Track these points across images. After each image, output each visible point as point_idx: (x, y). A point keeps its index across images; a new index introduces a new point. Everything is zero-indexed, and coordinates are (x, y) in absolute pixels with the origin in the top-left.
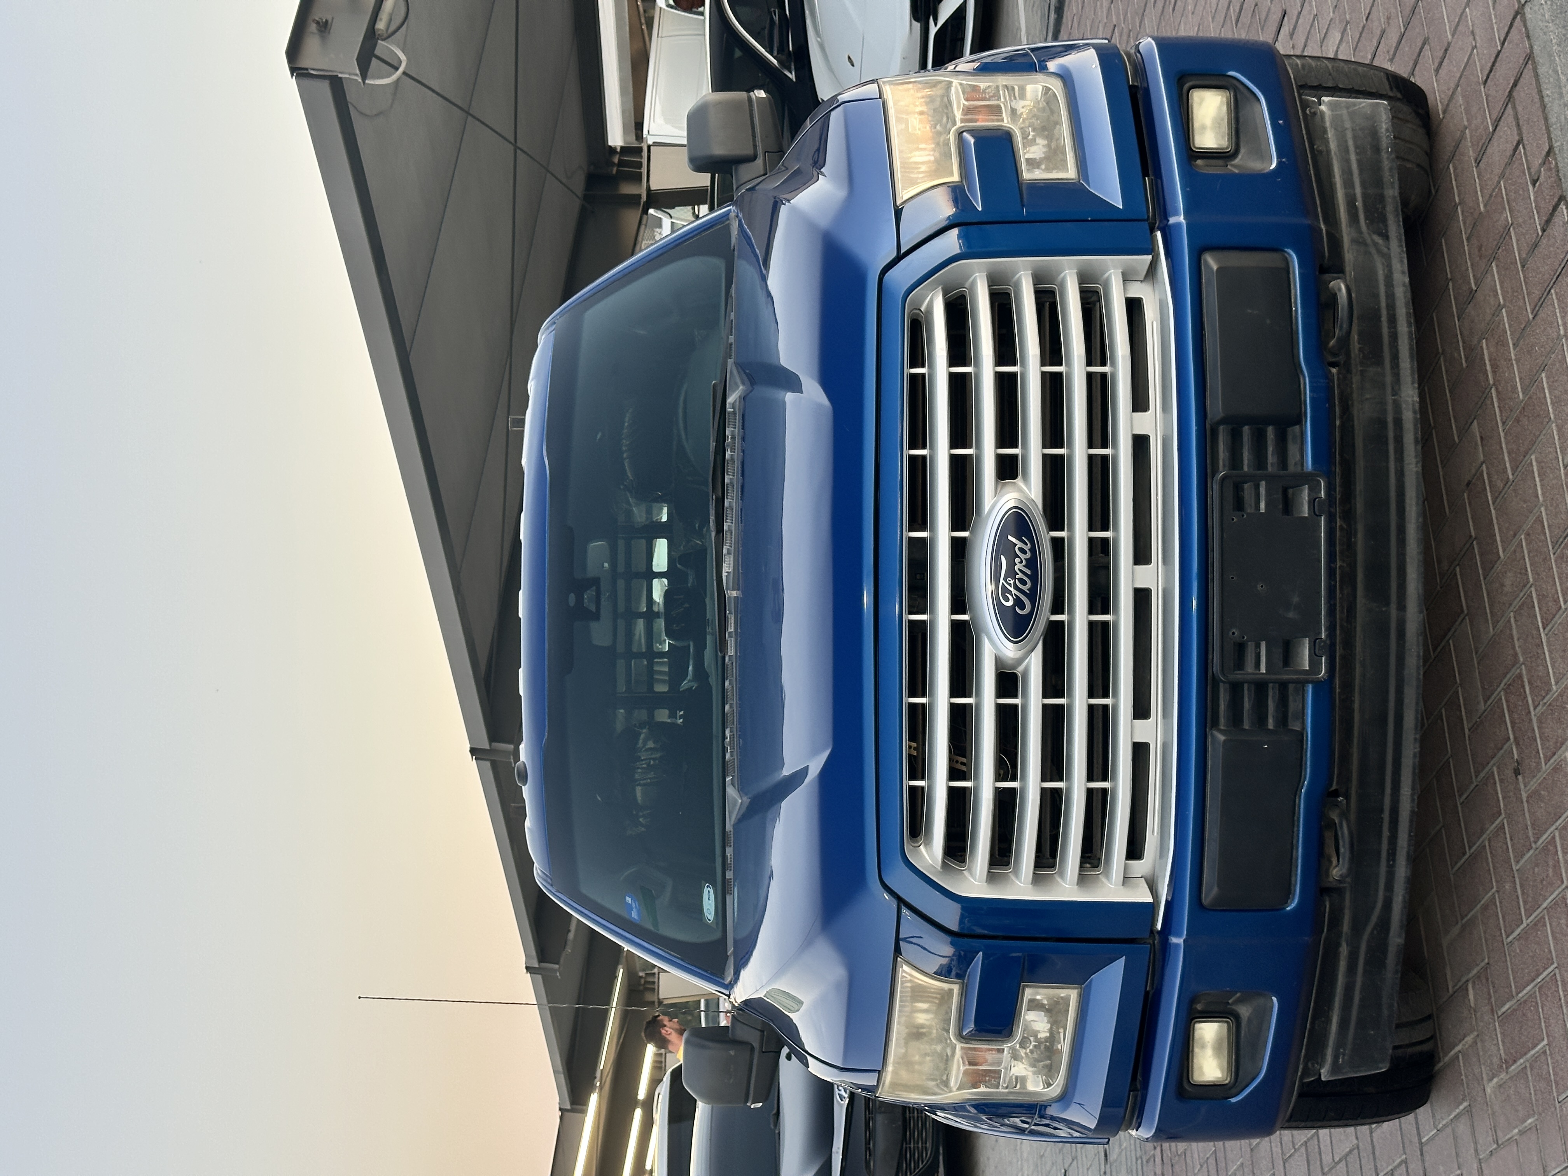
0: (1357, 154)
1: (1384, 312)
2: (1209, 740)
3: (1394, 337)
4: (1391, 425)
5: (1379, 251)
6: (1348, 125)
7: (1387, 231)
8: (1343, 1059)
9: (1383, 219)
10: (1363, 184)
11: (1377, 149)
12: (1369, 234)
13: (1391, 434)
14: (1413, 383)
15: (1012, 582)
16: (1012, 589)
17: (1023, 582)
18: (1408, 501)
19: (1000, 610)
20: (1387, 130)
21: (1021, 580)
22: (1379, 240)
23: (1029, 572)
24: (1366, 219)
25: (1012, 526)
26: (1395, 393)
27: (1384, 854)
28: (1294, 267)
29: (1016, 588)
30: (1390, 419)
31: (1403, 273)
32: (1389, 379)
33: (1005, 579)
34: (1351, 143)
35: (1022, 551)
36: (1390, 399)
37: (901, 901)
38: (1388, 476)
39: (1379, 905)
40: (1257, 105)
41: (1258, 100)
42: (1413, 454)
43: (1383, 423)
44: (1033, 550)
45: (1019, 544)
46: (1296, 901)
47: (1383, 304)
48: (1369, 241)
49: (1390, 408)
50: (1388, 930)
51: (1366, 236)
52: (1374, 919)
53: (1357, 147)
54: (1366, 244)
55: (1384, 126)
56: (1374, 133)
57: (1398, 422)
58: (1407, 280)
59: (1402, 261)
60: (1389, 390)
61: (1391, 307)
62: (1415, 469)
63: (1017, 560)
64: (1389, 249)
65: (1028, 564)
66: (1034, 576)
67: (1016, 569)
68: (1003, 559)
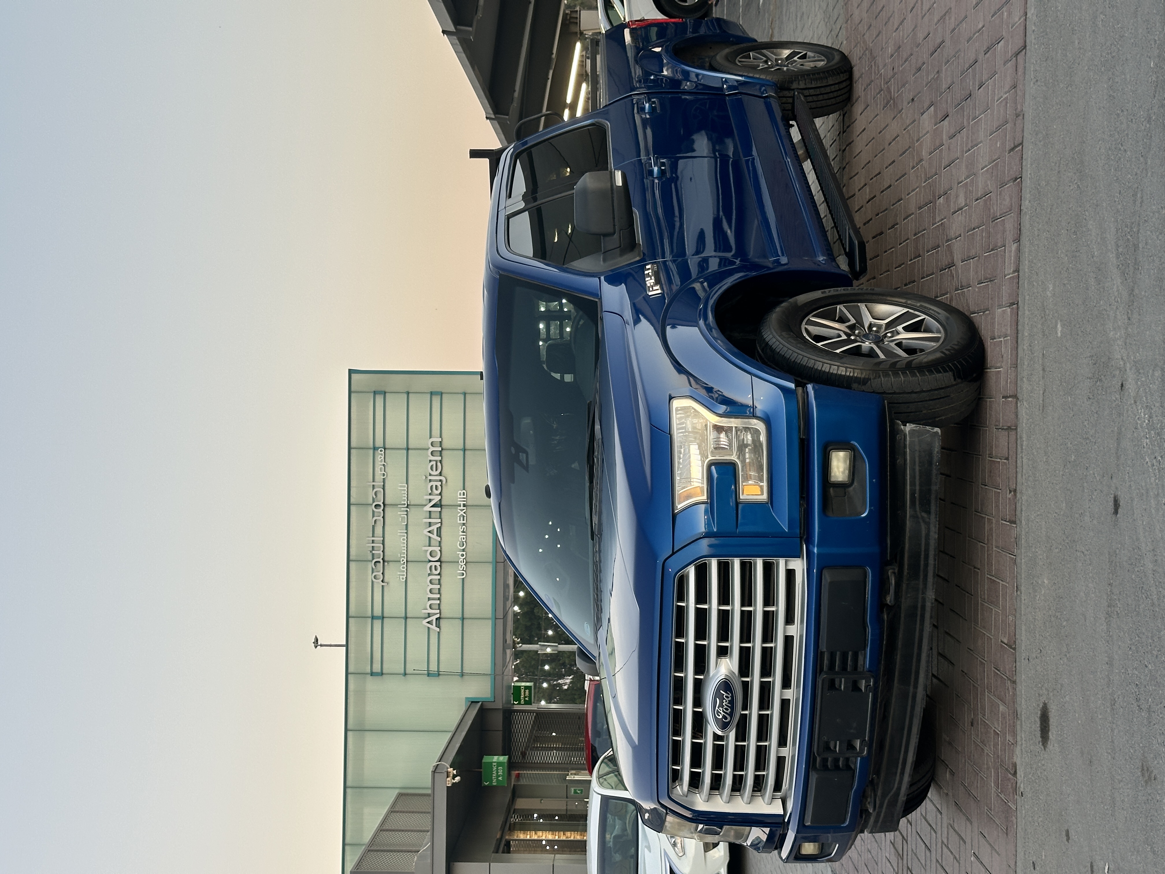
0: (919, 466)
1: (923, 553)
3: (926, 565)
4: (919, 609)
5: (924, 521)
6: (917, 448)
7: (930, 509)
9: (929, 503)
10: (920, 485)
11: (930, 463)
12: (920, 513)
13: (919, 613)
14: (933, 589)
15: (722, 709)
16: (721, 712)
17: (727, 710)
18: (924, 643)
19: (716, 719)
20: (938, 452)
21: (725, 708)
22: (924, 515)
23: (730, 705)
24: (919, 504)
25: (723, 686)
26: (923, 593)
28: (869, 575)
29: (723, 711)
30: (919, 605)
31: (935, 533)
32: (921, 586)
33: (718, 708)
34: (917, 459)
35: (727, 697)
36: (920, 596)
39: (896, 786)
41: (865, 462)
43: (915, 607)
44: (732, 697)
45: (725, 694)
46: (847, 823)
47: (923, 549)
48: (920, 516)
49: (920, 600)
51: (918, 513)
52: (892, 793)
53: (920, 462)
54: (917, 517)
55: (936, 450)
56: (930, 454)
57: (923, 607)
58: (937, 536)
59: (935, 527)
60: (920, 592)
61: (927, 550)
62: (929, 630)
63: (724, 701)
64: (930, 519)
65: (730, 702)
66: (732, 708)
67: (724, 704)
68: (718, 699)
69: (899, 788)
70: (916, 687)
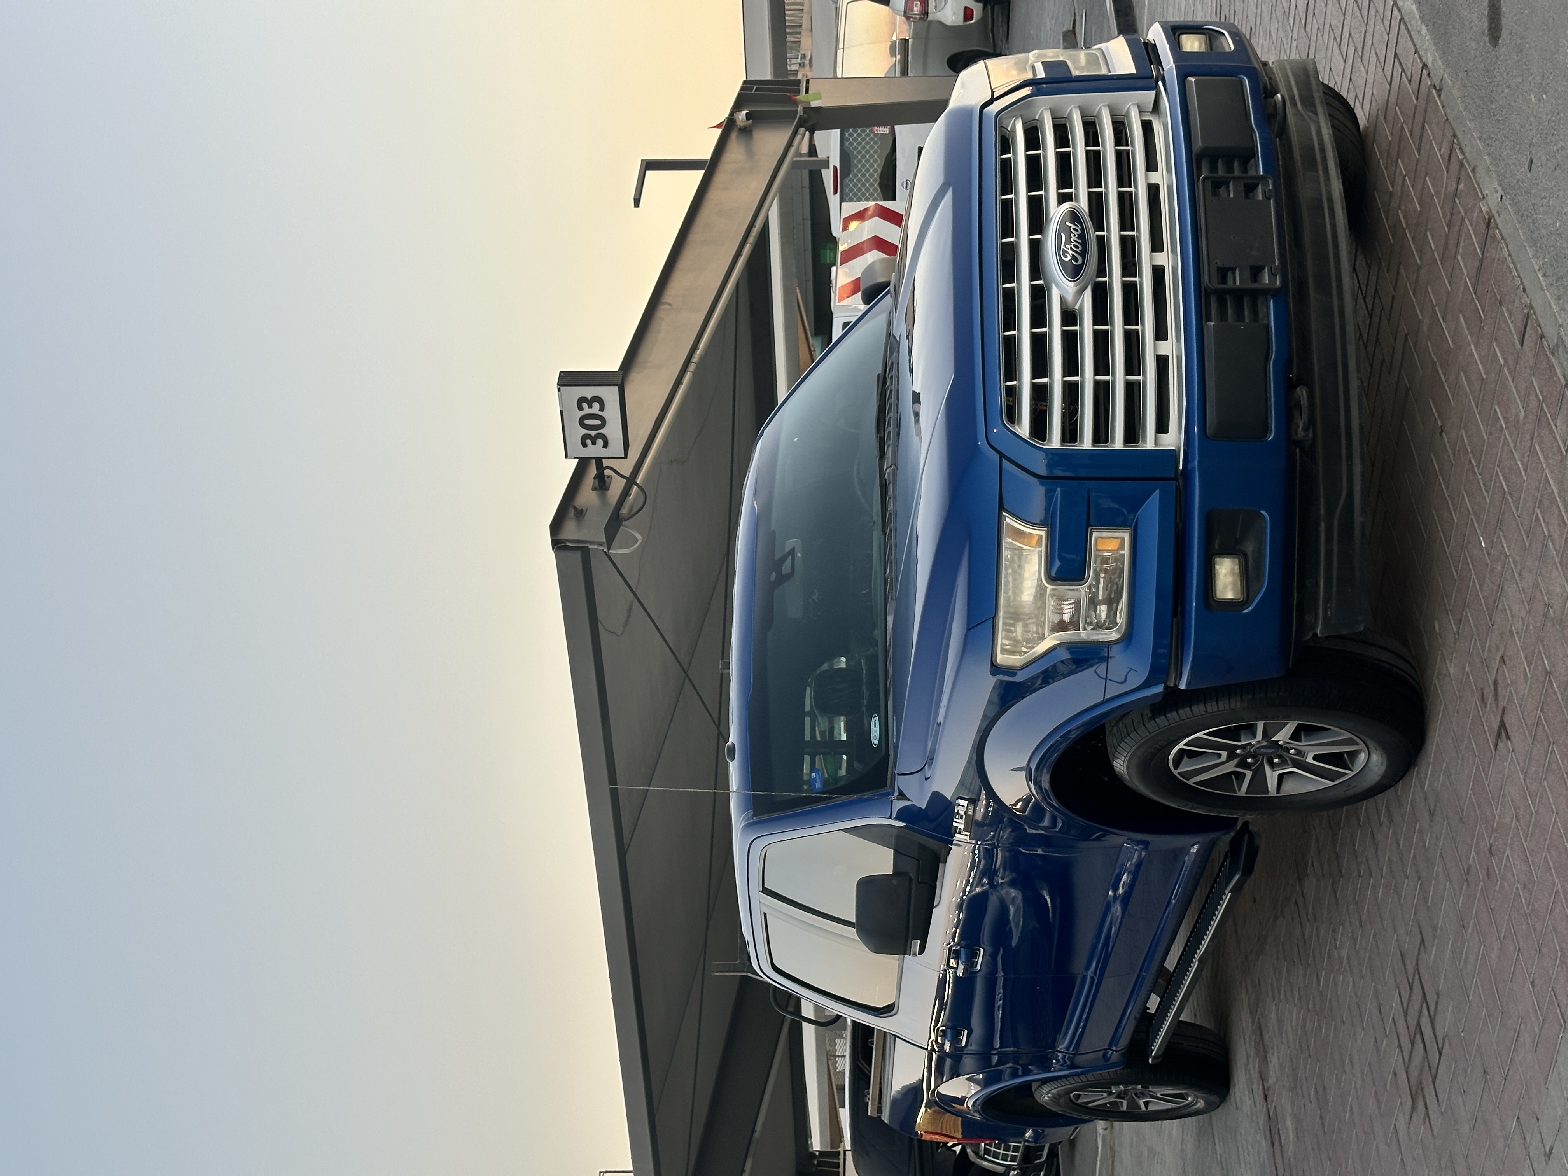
0: (1294, 78)
1: (1317, 147)
2: (1205, 329)
5: (1312, 121)
8: (1331, 612)
10: (1299, 90)
11: (1307, 76)
13: (1326, 205)
15: (1069, 247)
16: (1069, 251)
17: (1078, 247)
19: (1063, 264)
21: (1074, 246)
22: (1312, 117)
23: (1080, 241)
25: (1068, 216)
27: (1344, 457)
28: (1245, 82)
29: (1072, 249)
30: (1325, 198)
32: (1322, 179)
33: (1065, 246)
34: (1290, 74)
35: (1075, 230)
37: (1002, 456)
38: (1325, 228)
39: (1344, 492)
40: (1222, 39)
41: (1223, 34)
42: (1341, 214)
43: (1320, 200)
44: (1082, 229)
45: (1073, 226)
46: (1273, 435)
48: (1305, 114)
49: (1324, 192)
50: (1353, 512)
52: (1342, 502)
53: (1294, 75)
56: (1305, 70)
57: (1330, 200)
60: (1323, 184)
61: (1321, 144)
63: (1072, 235)
64: (1318, 119)
65: (1080, 237)
66: (1084, 244)
67: (1072, 239)
68: (1063, 235)
69: (1350, 494)
70: (1341, 298)
